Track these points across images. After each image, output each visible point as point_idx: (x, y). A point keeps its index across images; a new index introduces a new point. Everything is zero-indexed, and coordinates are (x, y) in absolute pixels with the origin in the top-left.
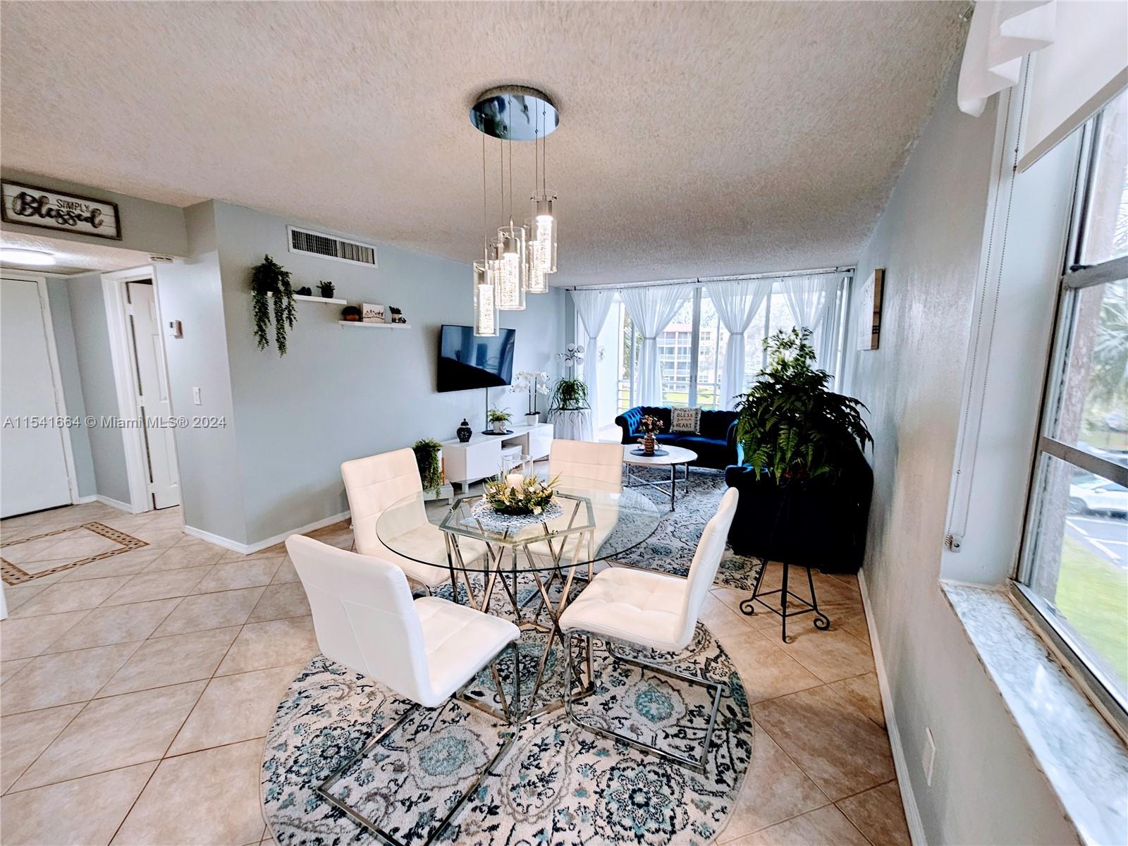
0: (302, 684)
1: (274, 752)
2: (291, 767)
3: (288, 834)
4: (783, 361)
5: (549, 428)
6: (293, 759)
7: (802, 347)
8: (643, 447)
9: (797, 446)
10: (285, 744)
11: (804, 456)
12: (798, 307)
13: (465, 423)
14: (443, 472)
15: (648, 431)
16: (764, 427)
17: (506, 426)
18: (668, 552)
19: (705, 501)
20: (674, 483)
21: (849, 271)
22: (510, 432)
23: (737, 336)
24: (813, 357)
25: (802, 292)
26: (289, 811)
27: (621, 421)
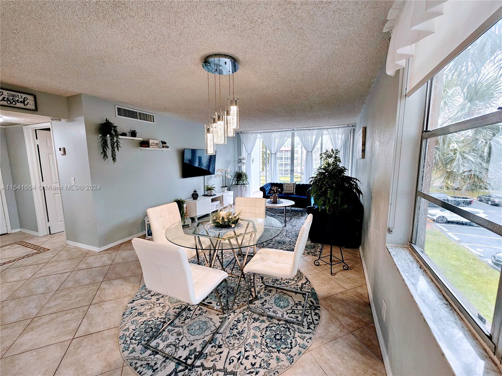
0: (132, 304)
1: (123, 332)
2: (132, 337)
3: (134, 363)
4: (328, 163)
5: (231, 193)
6: (132, 334)
7: (336, 157)
8: (272, 200)
9: (334, 197)
10: (128, 328)
11: (337, 201)
12: (334, 141)
13: (195, 191)
14: (186, 213)
15: (274, 193)
16: (321, 190)
17: (213, 192)
18: (284, 243)
19: (299, 222)
20: (285, 214)
21: (353, 126)
22: (215, 195)
23: (309, 153)
24: (340, 162)
25: (335, 134)
26: (134, 354)
27: (262, 189)
